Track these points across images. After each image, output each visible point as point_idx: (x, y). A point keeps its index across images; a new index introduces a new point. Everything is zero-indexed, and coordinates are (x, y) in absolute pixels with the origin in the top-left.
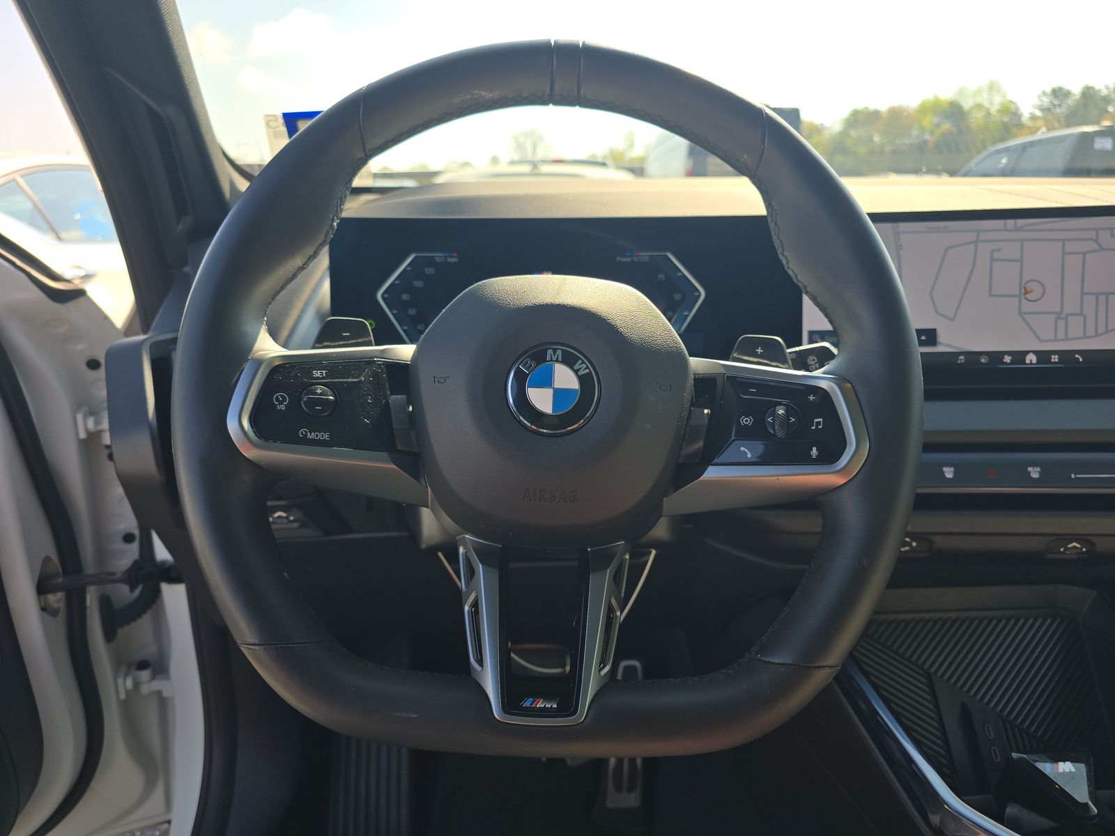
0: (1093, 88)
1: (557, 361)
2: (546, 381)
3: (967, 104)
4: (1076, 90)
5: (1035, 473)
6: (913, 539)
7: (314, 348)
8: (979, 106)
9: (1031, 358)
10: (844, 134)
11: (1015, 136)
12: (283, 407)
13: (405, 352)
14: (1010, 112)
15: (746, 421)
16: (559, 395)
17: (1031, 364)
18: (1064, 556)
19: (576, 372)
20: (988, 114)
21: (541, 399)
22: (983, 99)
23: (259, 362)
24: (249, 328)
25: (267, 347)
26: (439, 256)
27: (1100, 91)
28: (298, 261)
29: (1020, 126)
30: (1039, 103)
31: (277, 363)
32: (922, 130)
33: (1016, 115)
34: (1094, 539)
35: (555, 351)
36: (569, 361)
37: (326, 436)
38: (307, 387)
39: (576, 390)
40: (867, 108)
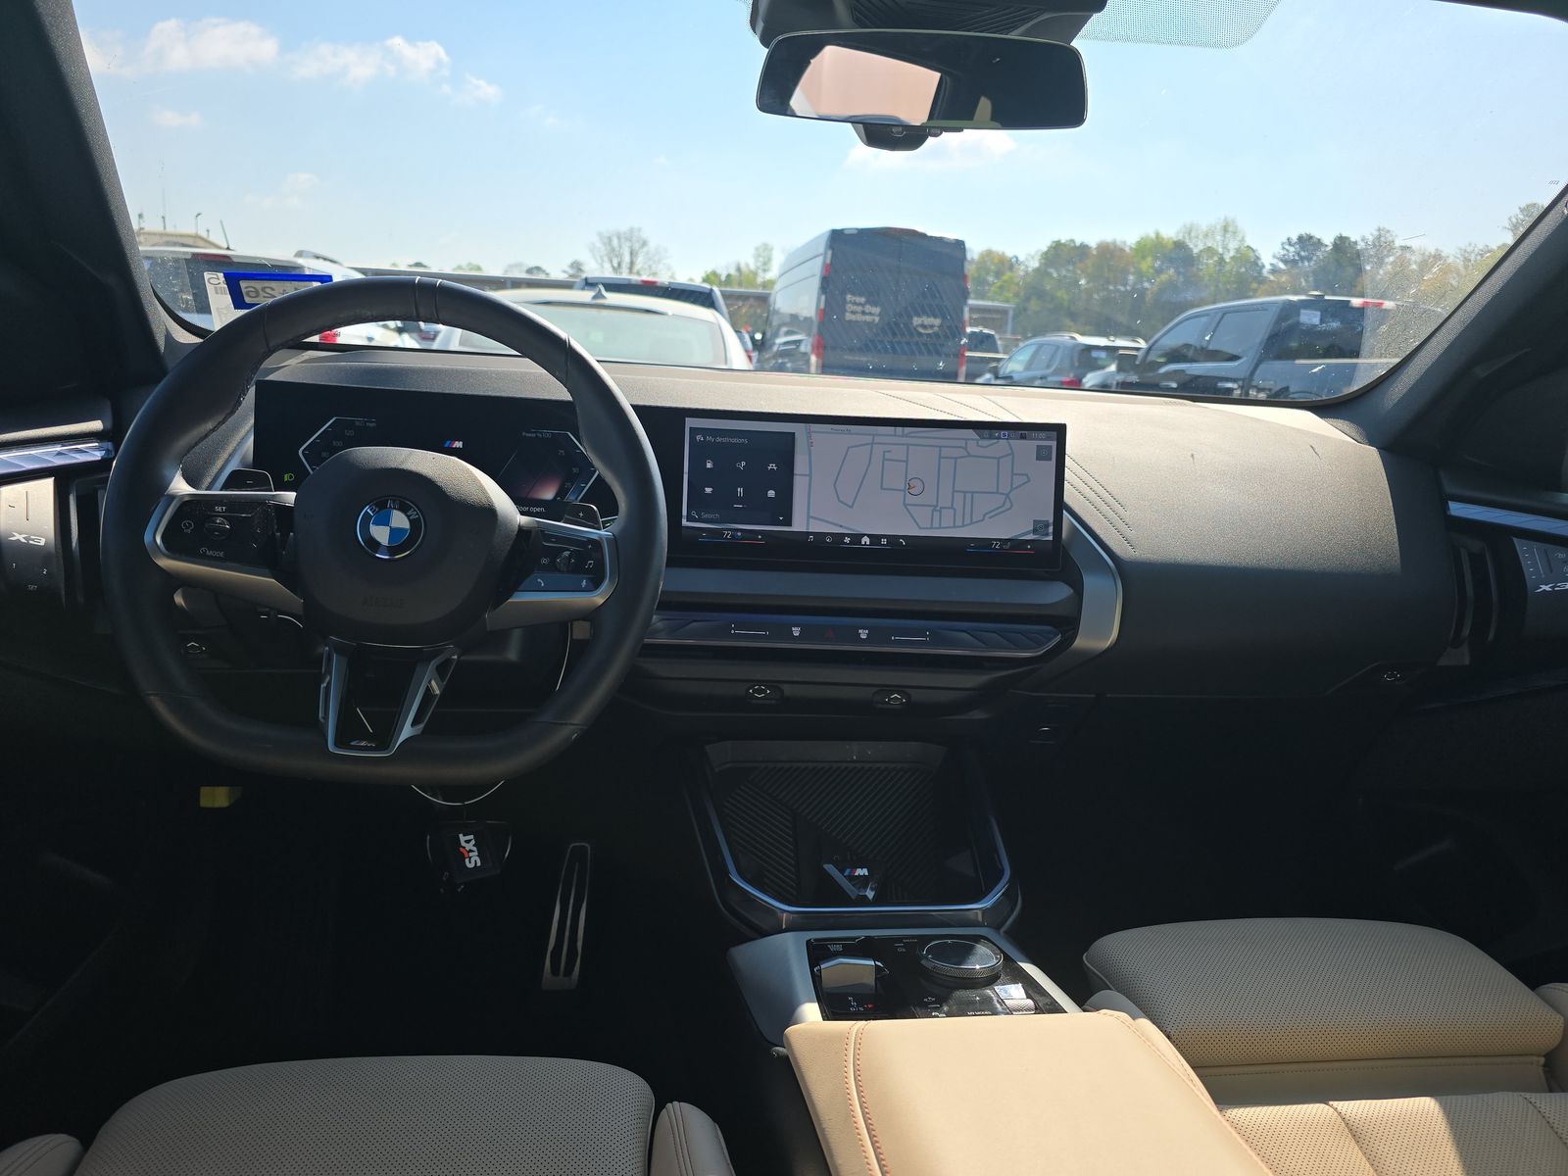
0: (1347, 238)
1: (395, 508)
2: (385, 522)
3: (1196, 246)
4: (1328, 240)
5: (863, 634)
6: (767, 687)
7: (221, 490)
8: (1210, 251)
9: (866, 540)
10: (1041, 273)
11: (1255, 293)
12: (189, 531)
13: (290, 497)
14: (1248, 260)
15: (544, 561)
16: (394, 532)
17: (865, 544)
18: (889, 706)
19: (408, 517)
20: (1221, 260)
21: (381, 534)
22: (1216, 242)
23: (172, 497)
24: (167, 472)
25: (180, 486)
26: (359, 421)
27: (1356, 243)
28: (210, 425)
29: (1261, 280)
30: (1283, 252)
31: (187, 499)
32: (1140, 275)
33: (1255, 264)
34: (908, 690)
35: (394, 501)
36: (404, 509)
37: (222, 554)
38: (211, 518)
39: (406, 530)
40: (1073, 241)
